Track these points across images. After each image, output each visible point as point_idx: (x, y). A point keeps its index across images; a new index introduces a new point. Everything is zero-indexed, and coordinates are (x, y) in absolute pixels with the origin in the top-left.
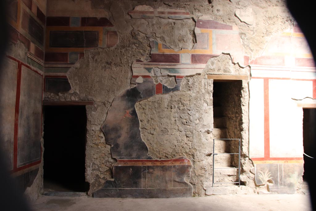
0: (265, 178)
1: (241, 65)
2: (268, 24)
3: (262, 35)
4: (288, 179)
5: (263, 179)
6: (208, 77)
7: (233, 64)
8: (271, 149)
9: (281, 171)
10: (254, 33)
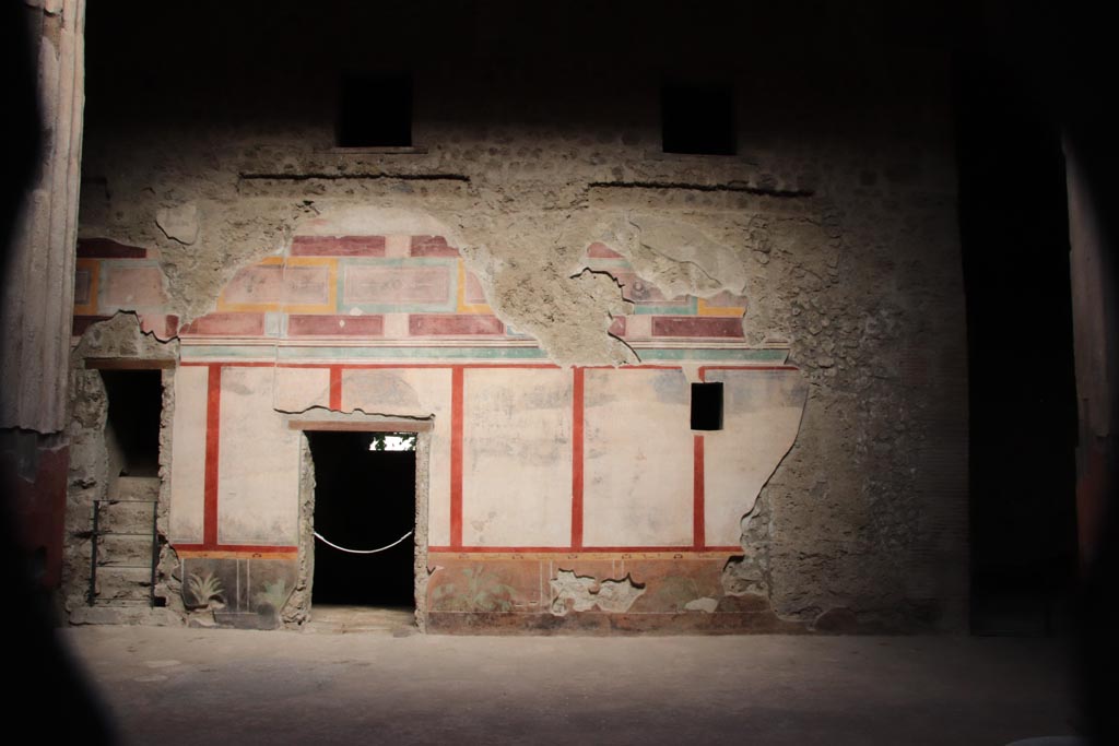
0: (205, 589)
1: (159, 338)
2: (230, 240)
3: (215, 265)
4: (259, 595)
5: (199, 593)
6: (86, 364)
7: (142, 335)
8: (221, 526)
9: (244, 576)
10: (195, 263)
